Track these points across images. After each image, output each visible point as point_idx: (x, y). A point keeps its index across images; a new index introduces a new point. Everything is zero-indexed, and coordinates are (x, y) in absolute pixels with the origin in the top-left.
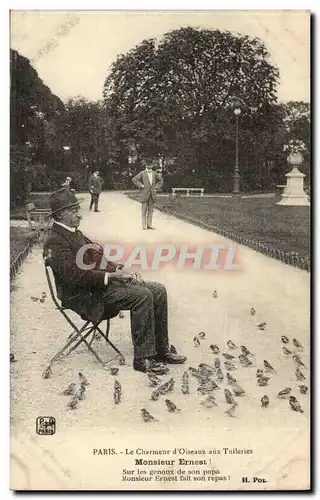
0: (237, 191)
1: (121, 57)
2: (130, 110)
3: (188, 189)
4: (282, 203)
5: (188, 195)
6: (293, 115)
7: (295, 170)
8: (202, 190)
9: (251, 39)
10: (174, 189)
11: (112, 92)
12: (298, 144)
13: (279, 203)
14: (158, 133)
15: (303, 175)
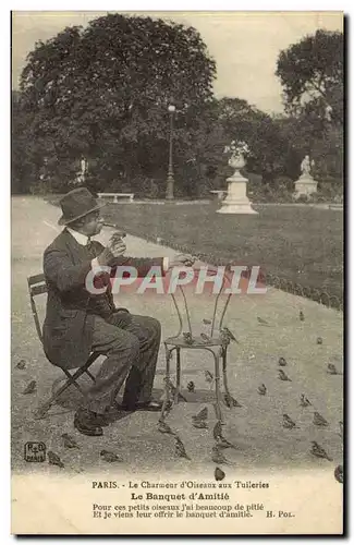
0: (171, 197)
1: (39, 46)
2: (51, 106)
3: (116, 195)
4: (223, 210)
5: (116, 201)
6: (227, 112)
7: (237, 173)
8: (132, 196)
9: (185, 28)
10: (100, 195)
11: (30, 84)
12: (241, 146)
13: (220, 211)
14: (83, 132)
15: (246, 180)
